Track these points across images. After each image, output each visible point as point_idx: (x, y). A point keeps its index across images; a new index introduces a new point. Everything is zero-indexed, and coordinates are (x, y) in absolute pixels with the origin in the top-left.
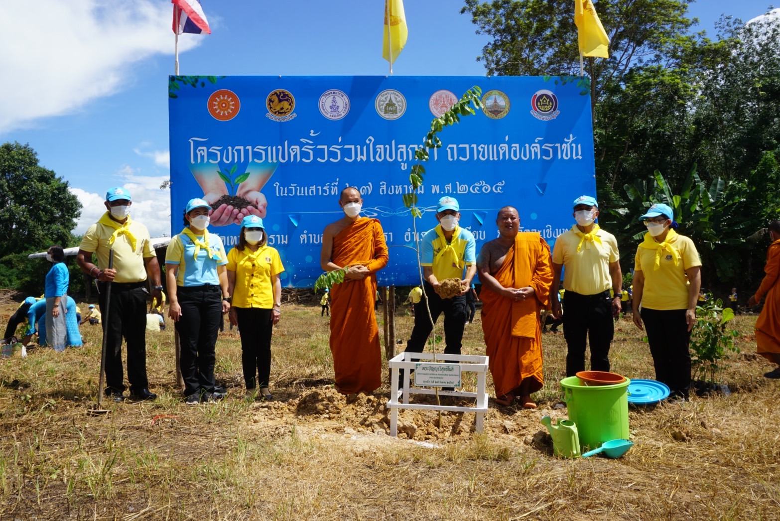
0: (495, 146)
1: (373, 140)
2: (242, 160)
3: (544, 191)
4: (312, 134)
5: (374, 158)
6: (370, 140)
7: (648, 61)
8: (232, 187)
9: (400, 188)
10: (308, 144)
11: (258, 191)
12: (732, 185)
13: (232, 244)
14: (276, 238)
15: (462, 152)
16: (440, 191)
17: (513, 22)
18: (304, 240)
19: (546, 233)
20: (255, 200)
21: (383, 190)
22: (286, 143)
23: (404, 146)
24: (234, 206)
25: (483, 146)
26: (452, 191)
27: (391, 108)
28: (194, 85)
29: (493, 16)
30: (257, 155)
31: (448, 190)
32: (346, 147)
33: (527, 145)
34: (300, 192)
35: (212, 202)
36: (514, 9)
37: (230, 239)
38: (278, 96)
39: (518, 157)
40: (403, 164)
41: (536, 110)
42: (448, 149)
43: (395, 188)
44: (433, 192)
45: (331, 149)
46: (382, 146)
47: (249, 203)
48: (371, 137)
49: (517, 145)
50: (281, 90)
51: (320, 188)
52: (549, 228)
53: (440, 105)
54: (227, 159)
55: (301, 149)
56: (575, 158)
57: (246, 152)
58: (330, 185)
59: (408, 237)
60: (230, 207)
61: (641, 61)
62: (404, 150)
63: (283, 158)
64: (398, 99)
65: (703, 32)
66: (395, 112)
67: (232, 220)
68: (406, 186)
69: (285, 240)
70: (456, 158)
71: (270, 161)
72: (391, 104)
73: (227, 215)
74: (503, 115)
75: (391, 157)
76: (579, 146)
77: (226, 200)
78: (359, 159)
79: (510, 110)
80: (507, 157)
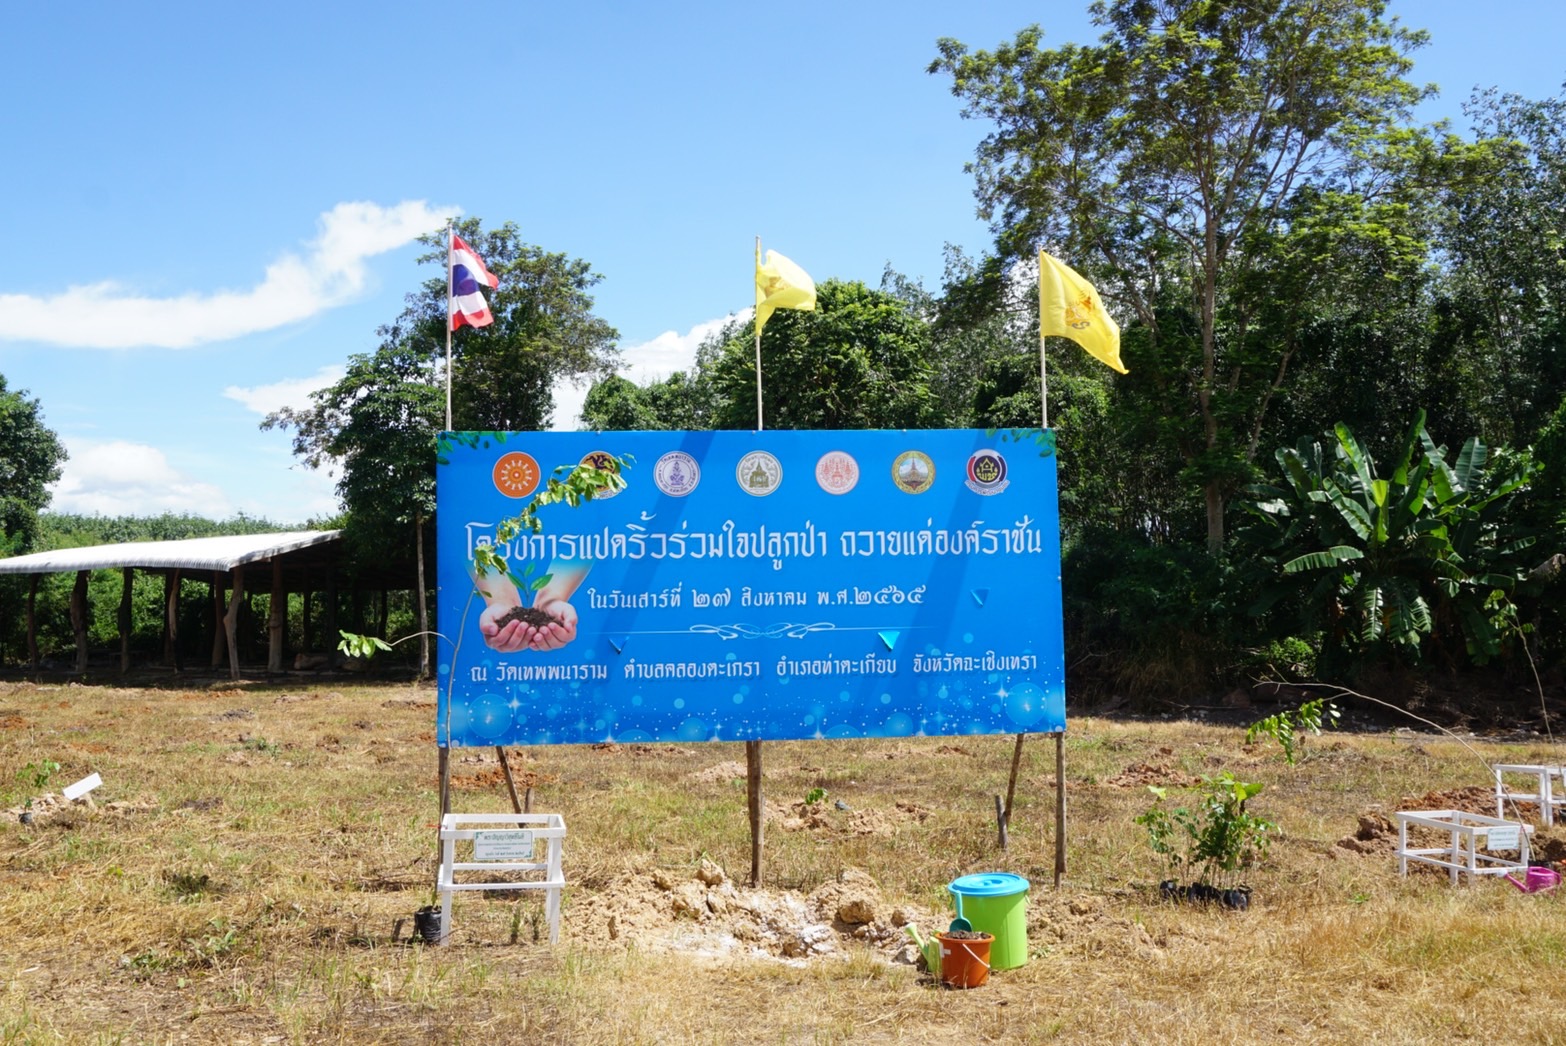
0: (912, 534)
1: (733, 525)
2: (542, 555)
3: (984, 599)
4: (644, 518)
5: (734, 552)
6: (729, 526)
7: (1335, 174)
8: (527, 594)
9: (772, 597)
10: (638, 532)
11: (565, 601)
12: (1500, 456)
13: (526, 677)
14: (590, 670)
15: (862, 543)
16: (830, 601)
17: (1041, 94)
18: (630, 673)
19: (986, 664)
20: (560, 614)
21: (746, 600)
22: (606, 530)
23: (778, 535)
24: (530, 622)
25: (894, 533)
26: (848, 601)
27: (759, 479)
28: (473, 446)
29: (998, 79)
30: (564, 548)
31: (842, 600)
32: (693, 536)
33: (960, 533)
34: (626, 603)
35: (498, 618)
36: (1043, 67)
37: (523, 671)
38: (595, 462)
39: (946, 549)
40: (775, 561)
41: (974, 480)
42: (842, 539)
43: (764, 597)
44: (820, 602)
45: (671, 539)
46: (746, 535)
47: (551, 619)
48: (729, 522)
49: (945, 533)
50: (600, 453)
51: (654, 596)
52: (991, 655)
53: (831, 474)
54: (521, 554)
55: (627, 539)
56: (1030, 550)
57: (548, 543)
58: (669, 593)
59: (781, 669)
60: (524, 624)
61: (1318, 173)
62: (778, 541)
63: (602, 553)
64: (771, 465)
65: (1445, 123)
66: (765, 484)
67: (526, 643)
68: (780, 594)
69: (602, 672)
70: (853, 552)
71: (582, 557)
72: (759, 473)
73: (519, 636)
74: (926, 487)
75: (758, 550)
76: (1038, 533)
77: (516, 614)
78: (712, 555)
79: (935, 481)
80: (930, 550)
